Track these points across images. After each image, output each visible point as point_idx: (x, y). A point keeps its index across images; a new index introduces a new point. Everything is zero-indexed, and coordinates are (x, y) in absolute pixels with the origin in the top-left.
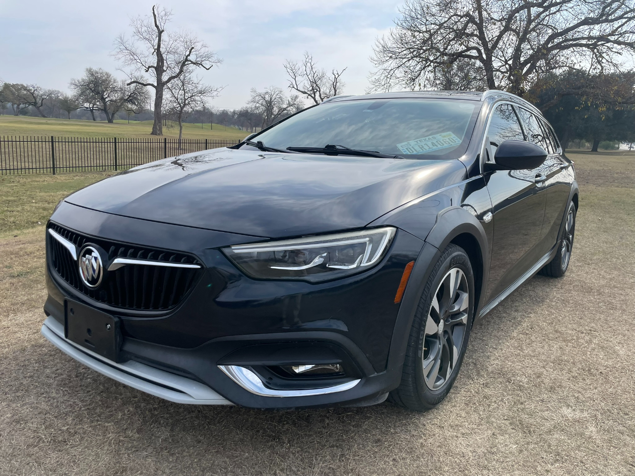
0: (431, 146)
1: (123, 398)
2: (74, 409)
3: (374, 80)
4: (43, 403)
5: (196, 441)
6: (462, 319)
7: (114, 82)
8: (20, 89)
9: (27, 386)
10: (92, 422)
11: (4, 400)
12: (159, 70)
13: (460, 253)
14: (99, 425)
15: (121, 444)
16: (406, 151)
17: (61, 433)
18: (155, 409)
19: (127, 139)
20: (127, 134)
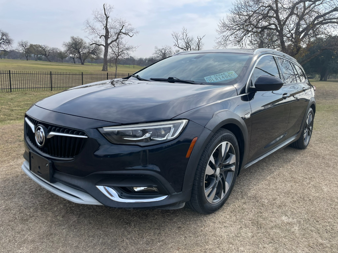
0: (221, 78)
1: (59, 201)
2: (35, 205)
3: (218, 42)
4: (21, 202)
5: (89, 223)
6: (231, 168)
7: (85, 44)
8: (38, 47)
9: (15, 193)
10: (42, 211)
11: (3, 200)
12: (107, 37)
13: (228, 134)
14: (45, 213)
15: (53, 222)
16: (208, 81)
17: (26, 216)
18: (73, 207)
19: (90, 73)
20: (89, 70)
